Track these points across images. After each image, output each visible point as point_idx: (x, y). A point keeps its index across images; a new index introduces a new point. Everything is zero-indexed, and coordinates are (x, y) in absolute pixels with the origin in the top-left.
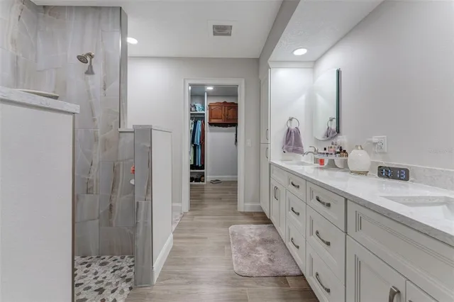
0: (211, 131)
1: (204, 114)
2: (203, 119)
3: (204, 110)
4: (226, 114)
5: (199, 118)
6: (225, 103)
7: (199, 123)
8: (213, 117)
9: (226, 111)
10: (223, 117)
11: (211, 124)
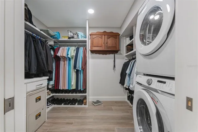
0: (92, 58)
1: (85, 42)
2: (85, 46)
3: (86, 38)
4: (106, 42)
5: (81, 46)
6: (105, 32)
7: (81, 50)
8: (94, 45)
9: (106, 39)
10: (103, 45)
11: (93, 52)
